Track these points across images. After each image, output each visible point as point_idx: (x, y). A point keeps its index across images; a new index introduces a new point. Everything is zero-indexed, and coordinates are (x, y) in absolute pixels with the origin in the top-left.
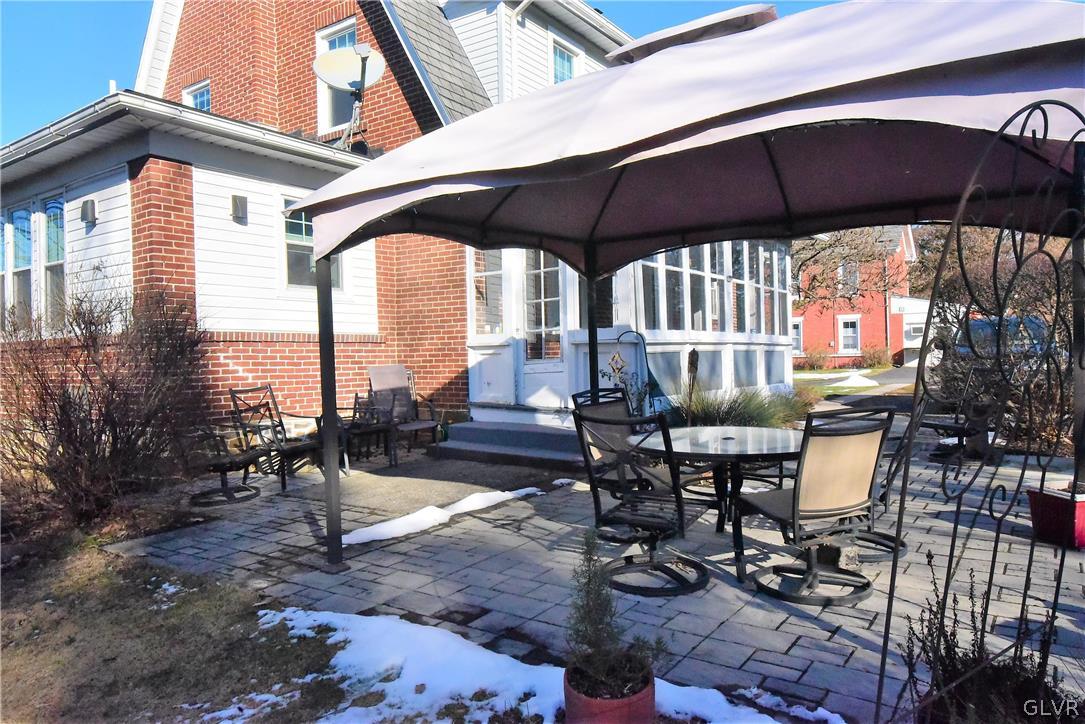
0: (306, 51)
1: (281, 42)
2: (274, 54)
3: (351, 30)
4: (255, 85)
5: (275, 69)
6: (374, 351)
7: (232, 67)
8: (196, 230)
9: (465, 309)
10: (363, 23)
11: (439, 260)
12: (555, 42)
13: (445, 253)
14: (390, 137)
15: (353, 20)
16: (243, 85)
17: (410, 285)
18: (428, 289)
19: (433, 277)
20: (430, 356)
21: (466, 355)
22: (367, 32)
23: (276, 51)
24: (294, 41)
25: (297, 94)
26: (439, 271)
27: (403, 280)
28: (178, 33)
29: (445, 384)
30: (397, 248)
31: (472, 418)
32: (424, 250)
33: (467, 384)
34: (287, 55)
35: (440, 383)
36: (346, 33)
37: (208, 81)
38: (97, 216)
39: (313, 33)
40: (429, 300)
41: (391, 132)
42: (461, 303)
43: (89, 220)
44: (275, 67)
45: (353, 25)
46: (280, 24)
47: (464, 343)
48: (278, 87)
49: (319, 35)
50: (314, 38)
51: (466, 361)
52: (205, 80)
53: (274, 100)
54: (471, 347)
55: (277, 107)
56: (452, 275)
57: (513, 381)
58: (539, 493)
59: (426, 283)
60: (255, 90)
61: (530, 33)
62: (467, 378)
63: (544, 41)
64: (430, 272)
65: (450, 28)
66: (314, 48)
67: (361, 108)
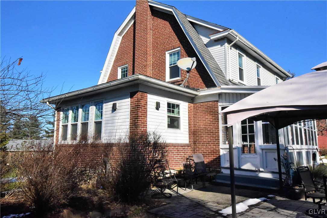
0: (162, 57)
1: (154, 54)
2: (151, 58)
3: (178, 51)
4: (146, 67)
5: (151, 62)
6: (188, 149)
7: (138, 61)
8: (148, 112)
9: (219, 136)
10: (183, 49)
11: (209, 120)
12: (239, 53)
13: (211, 118)
14: (191, 83)
15: (179, 49)
16: (142, 67)
17: (198, 128)
18: (205, 129)
19: (207, 126)
20: (206, 151)
21: (219, 151)
22: (184, 52)
23: (152, 57)
24: (158, 54)
25: (159, 69)
26: (209, 124)
27: (196, 126)
28: (118, 51)
29: (212, 160)
30: (194, 116)
31: (222, 172)
32: (204, 117)
33: (220, 161)
34: (156, 58)
35: (209, 160)
36: (176, 52)
37: (127, 65)
38: (117, 107)
39: (165, 52)
40: (205, 133)
41: (192, 81)
42: (218, 134)
43: (114, 109)
44: (152, 61)
45: (179, 50)
46: (153, 49)
47: (219, 147)
48: (152, 67)
49: (167, 53)
50: (165, 53)
51: (219, 153)
52: (126, 65)
53: (151, 71)
54: (221, 149)
55: (152, 73)
56: (214, 125)
57: (238, 160)
58: (268, 200)
59: (205, 127)
60: (146, 68)
61: (233, 51)
62: (220, 159)
63: (236, 53)
64: (206, 124)
65: (208, 50)
66: (165, 56)
67: (189, 75)
